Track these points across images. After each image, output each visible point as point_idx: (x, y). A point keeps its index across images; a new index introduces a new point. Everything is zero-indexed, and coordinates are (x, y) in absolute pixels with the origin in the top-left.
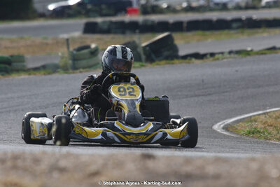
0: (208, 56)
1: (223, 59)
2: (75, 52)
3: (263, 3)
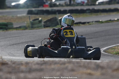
0: (87, 23)
3: (97, 3)
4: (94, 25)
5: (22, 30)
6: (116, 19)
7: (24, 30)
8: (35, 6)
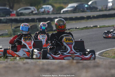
0: (67, 30)
1: (73, 31)
2: (14, 29)
3: (62, 12)
4: (74, 31)
5: (8, 37)
6: (92, 26)
7: (10, 37)
8: (2, 15)
